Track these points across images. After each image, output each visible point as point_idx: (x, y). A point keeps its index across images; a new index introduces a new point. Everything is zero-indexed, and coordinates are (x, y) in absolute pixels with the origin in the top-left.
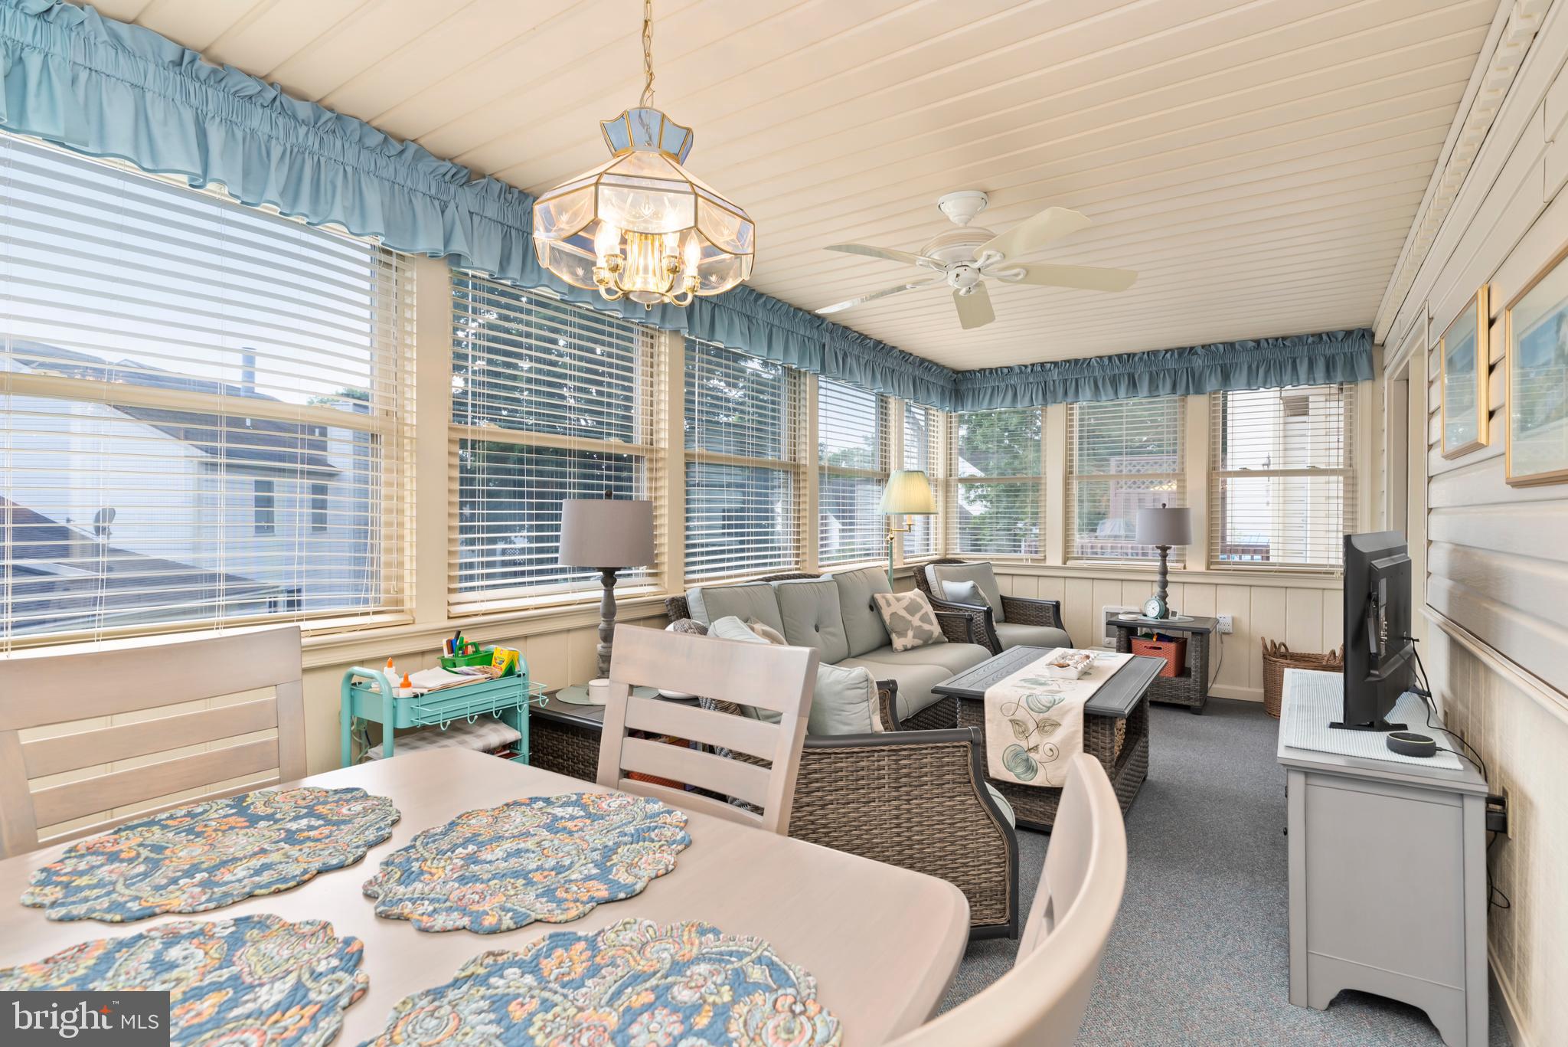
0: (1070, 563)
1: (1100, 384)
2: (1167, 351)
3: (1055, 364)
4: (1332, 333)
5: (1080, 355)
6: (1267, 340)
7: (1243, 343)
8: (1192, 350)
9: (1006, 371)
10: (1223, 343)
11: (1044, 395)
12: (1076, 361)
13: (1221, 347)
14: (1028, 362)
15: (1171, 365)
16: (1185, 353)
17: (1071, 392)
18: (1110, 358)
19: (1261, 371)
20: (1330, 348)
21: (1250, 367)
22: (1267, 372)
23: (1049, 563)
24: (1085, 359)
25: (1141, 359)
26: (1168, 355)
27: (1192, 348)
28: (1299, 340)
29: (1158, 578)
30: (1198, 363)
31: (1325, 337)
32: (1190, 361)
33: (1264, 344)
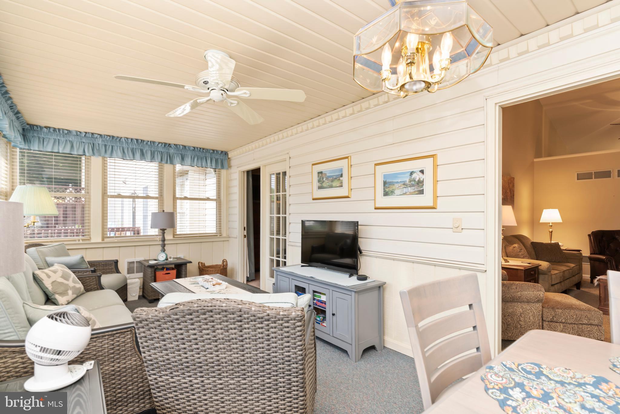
0: (106, 240)
1: (126, 151)
2: (159, 143)
3: (101, 135)
4: (217, 151)
5: (115, 135)
6: (197, 148)
7: (189, 147)
8: (169, 145)
9: (66, 132)
10: (183, 145)
11: (93, 150)
12: (113, 137)
13: (181, 147)
14: (82, 130)
15: (161, 149)
16: (167, 145)
17: (109, 151)
18: (132, 139)
19: (196, 159)
20: (217, 155)
21: (191, 157)
22: (198, 159)
23: (92, 241)
24: (118, 137)
25: (147, 143)
26: (160, 145)
27: (169, 144)
28: (207, 150)
29: (161, 243)
30: (172, 151)
31: (215, 152)
32: (169, 149)
33: (196, 149)
